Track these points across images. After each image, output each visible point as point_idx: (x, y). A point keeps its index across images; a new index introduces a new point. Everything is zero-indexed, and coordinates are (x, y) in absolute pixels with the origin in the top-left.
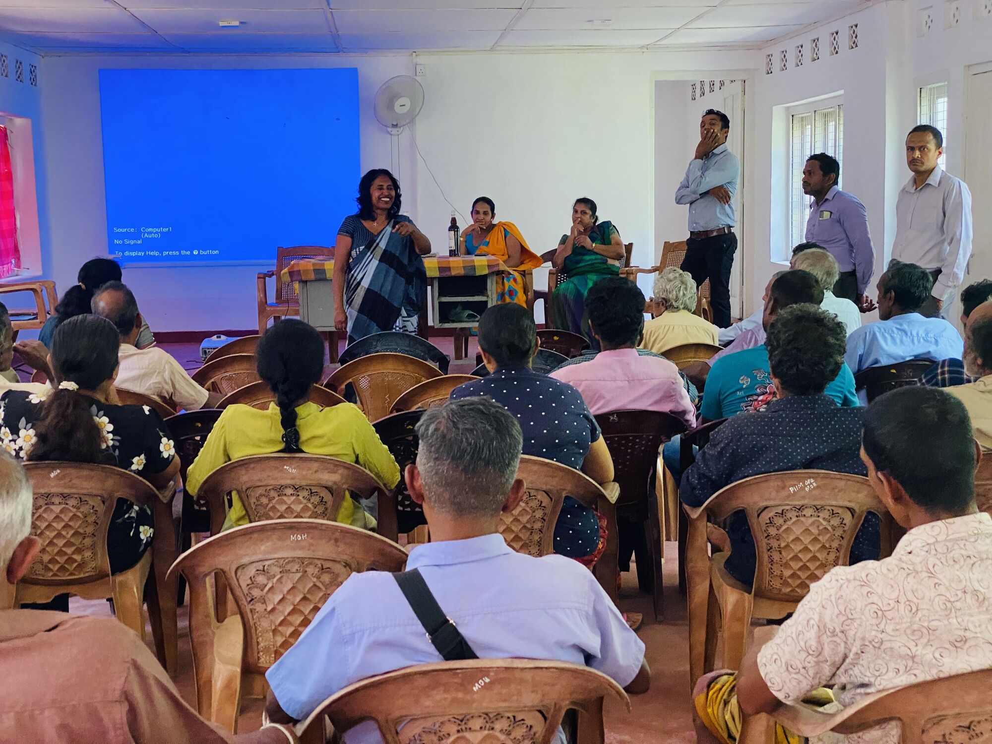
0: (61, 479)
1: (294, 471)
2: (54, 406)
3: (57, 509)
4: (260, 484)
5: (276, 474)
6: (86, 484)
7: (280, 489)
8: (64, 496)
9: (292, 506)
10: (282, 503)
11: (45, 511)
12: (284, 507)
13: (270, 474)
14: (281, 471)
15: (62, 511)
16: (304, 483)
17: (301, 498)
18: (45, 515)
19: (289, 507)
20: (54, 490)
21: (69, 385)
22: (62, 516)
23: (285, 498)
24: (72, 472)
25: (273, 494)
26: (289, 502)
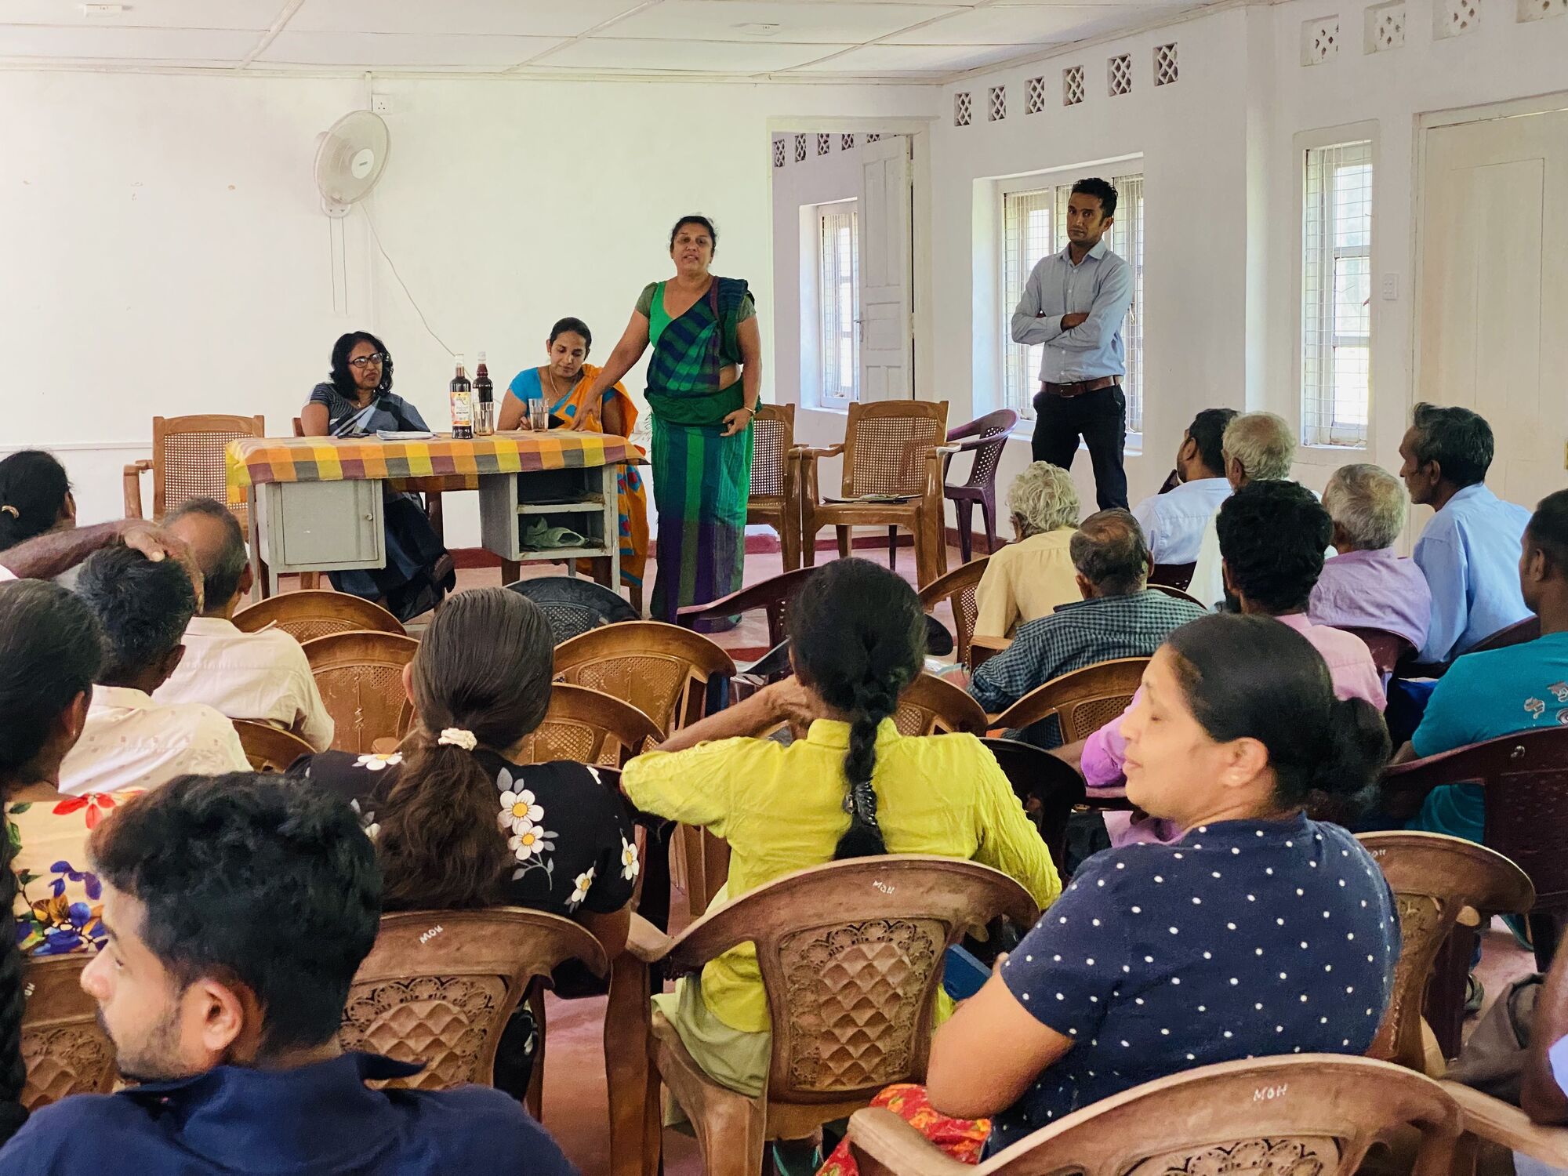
0: (440, 946)
1: (891, 890)
2: (428, 781)
3: (421, 1009)
4: (821, 922)
5: (856, 897)
6: (487, 954)
7: (857, 931)
8: (442, 982)
9: (875, 963)
10: (857, 958)
11: (394, 1017)
12: (860, 965)
13: (844, 900)
14: (867, 893)
15: (431, 1014)
16: (905, 913)
17: (894, 945)
18: (394, 1025)
19: (870, 966)
20: (423, 970)
21: (460, 737)
22: (430, 1024)
23: (864, 947)
24: (468, 930)
25: (844, 940)
26: (870, 955)
